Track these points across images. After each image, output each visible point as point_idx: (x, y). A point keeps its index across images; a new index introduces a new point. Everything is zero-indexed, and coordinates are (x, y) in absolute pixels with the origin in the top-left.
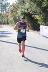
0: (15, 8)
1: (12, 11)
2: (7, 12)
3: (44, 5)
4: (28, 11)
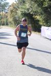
0: (14, 8)
1: (12, 11)
2: (6, 13)
3: (46, 5)
4: (28, 11)
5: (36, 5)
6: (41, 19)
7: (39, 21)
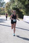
0: (8, 5)
2: (4, 8)
3: (26, 3)
4: (16, 7)
5: (21, 3)
6: (23, 11)
7: (22, 12)
